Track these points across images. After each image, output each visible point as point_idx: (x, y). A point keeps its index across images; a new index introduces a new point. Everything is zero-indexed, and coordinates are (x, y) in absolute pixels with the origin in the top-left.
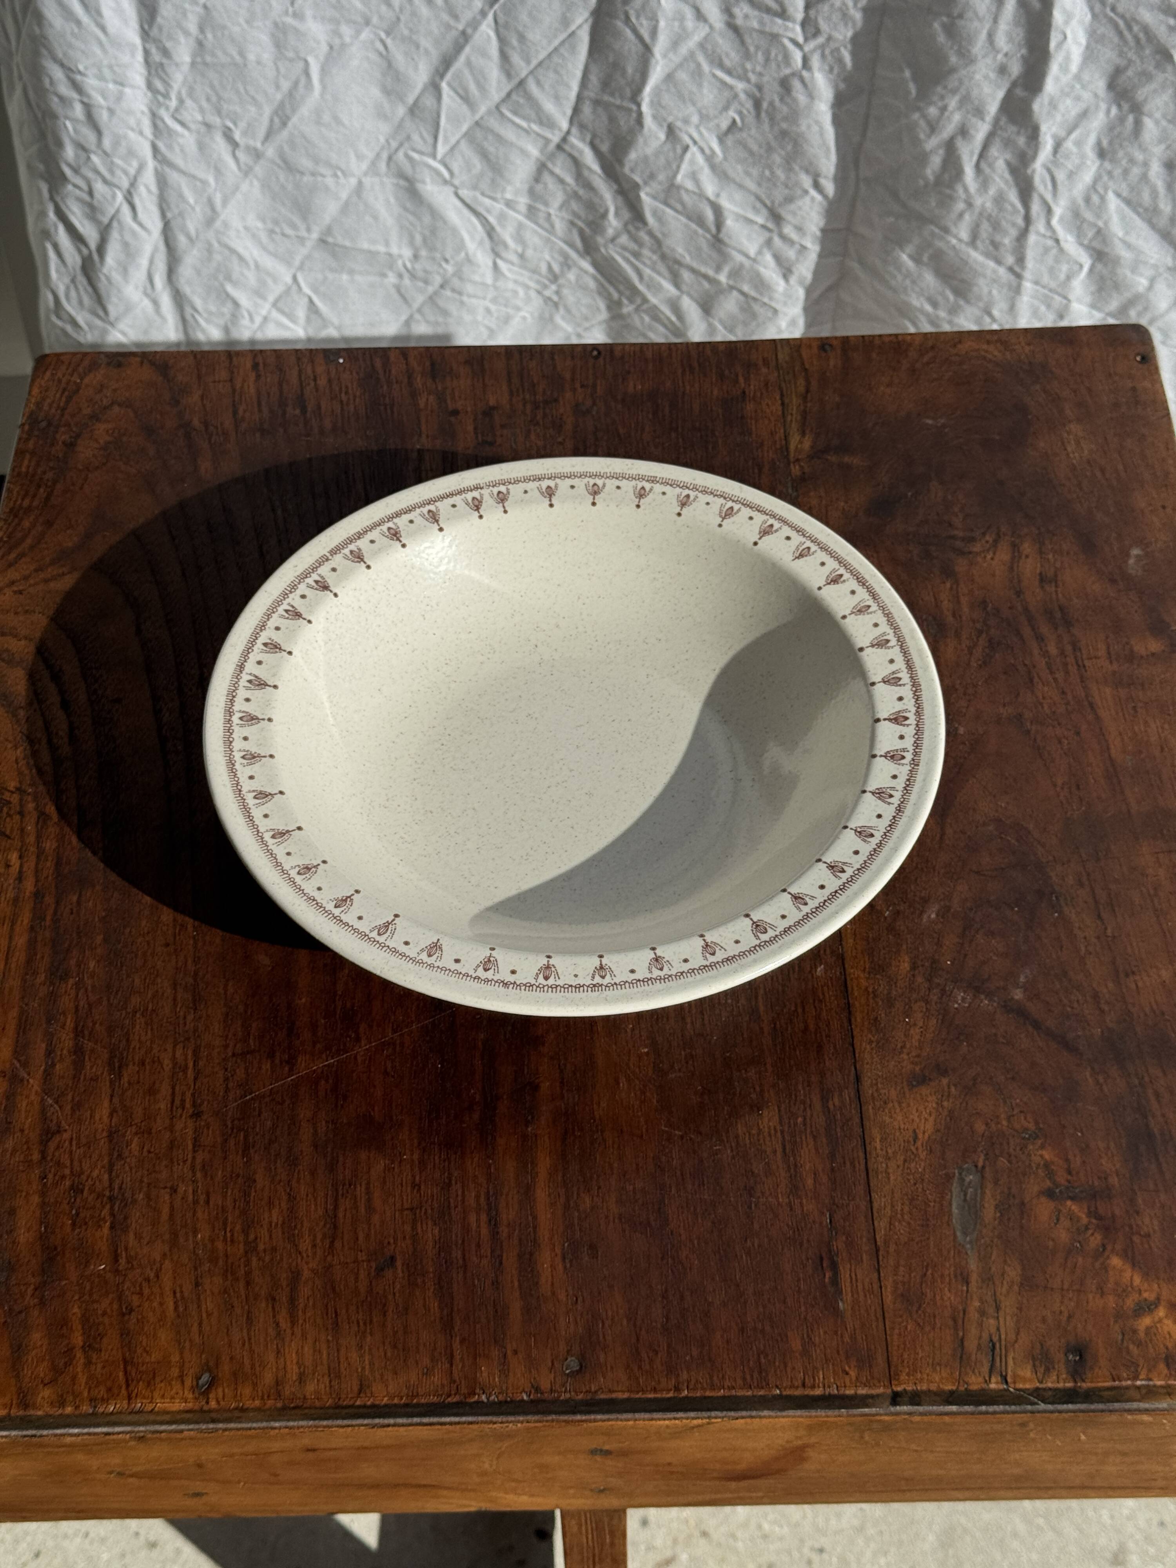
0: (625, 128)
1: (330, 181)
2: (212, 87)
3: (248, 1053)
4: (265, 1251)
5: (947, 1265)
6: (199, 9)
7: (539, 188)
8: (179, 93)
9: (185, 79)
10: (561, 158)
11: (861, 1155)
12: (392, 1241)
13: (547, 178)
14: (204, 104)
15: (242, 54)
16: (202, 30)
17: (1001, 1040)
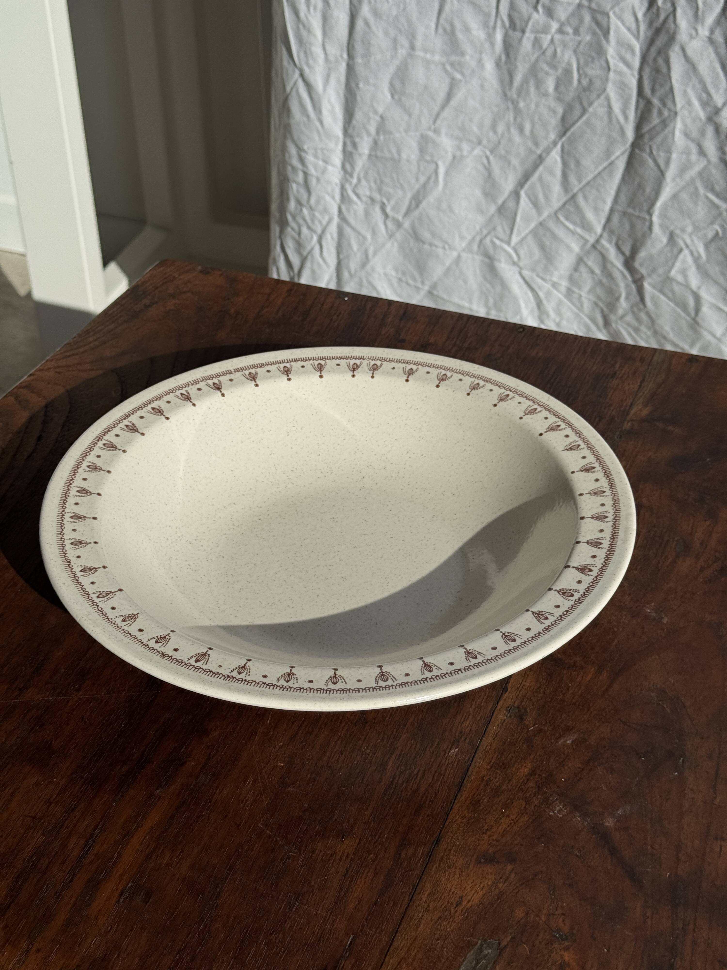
0: (639, 234)
1: (440, 251)
2: (378, 173)
6: (378, 118)
7: (576, 275)
8: (359, 175)
9: (364, 166)
10: (594, 255)
13: (583, 269)
14: (373, 185)
15: (399, 152)
16: (378, 133)
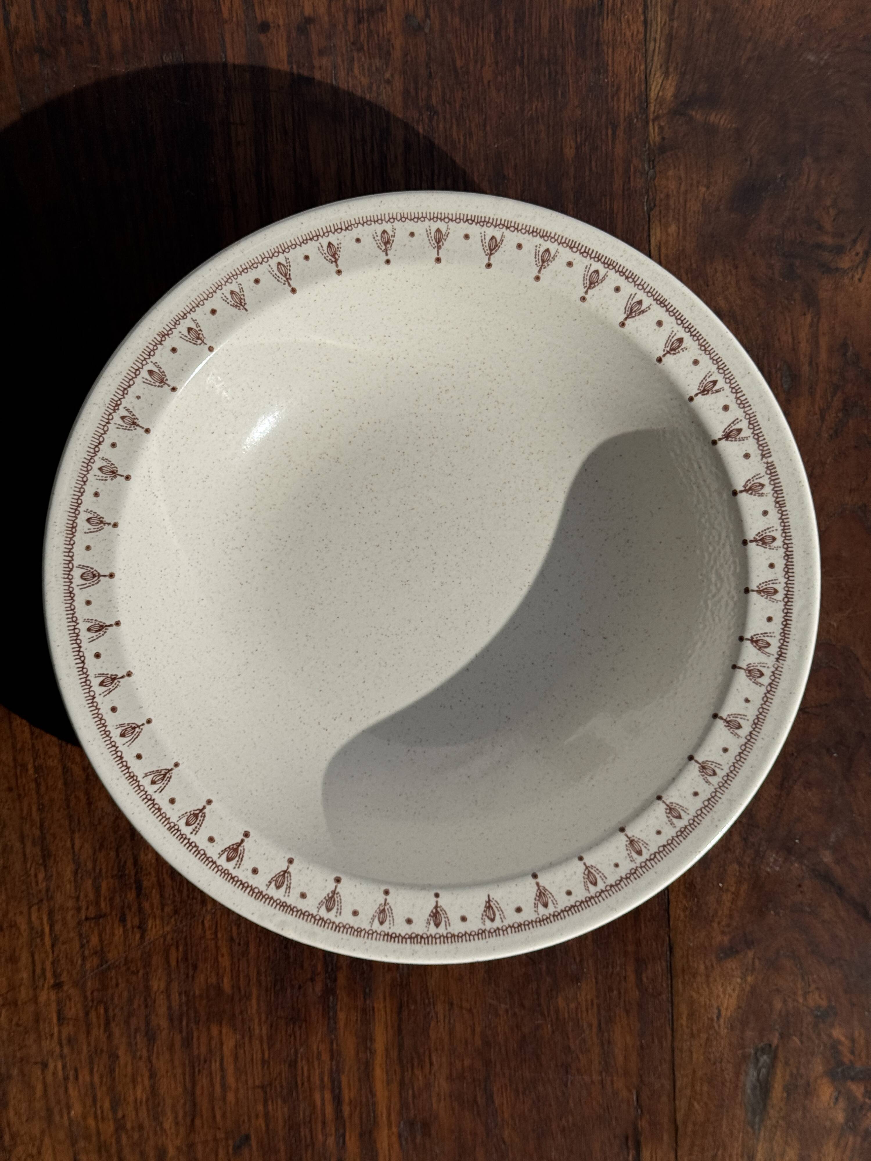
3: (101, 917)
4: (133, 1128)
5: (736, 1146)
11: (669, 1032)
12: (246, 1119)
17: (807, 909)
